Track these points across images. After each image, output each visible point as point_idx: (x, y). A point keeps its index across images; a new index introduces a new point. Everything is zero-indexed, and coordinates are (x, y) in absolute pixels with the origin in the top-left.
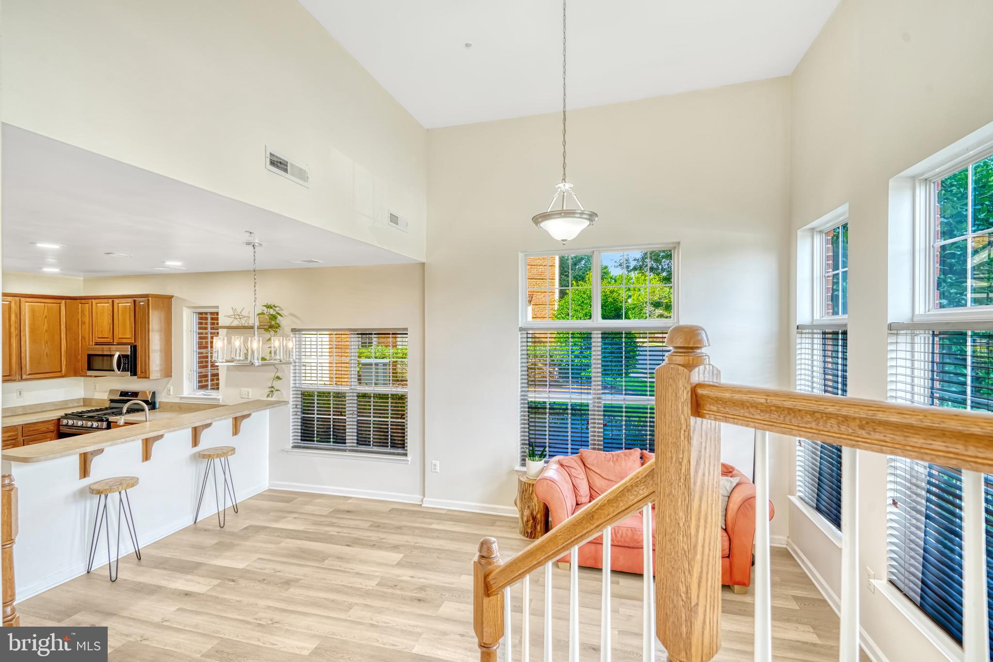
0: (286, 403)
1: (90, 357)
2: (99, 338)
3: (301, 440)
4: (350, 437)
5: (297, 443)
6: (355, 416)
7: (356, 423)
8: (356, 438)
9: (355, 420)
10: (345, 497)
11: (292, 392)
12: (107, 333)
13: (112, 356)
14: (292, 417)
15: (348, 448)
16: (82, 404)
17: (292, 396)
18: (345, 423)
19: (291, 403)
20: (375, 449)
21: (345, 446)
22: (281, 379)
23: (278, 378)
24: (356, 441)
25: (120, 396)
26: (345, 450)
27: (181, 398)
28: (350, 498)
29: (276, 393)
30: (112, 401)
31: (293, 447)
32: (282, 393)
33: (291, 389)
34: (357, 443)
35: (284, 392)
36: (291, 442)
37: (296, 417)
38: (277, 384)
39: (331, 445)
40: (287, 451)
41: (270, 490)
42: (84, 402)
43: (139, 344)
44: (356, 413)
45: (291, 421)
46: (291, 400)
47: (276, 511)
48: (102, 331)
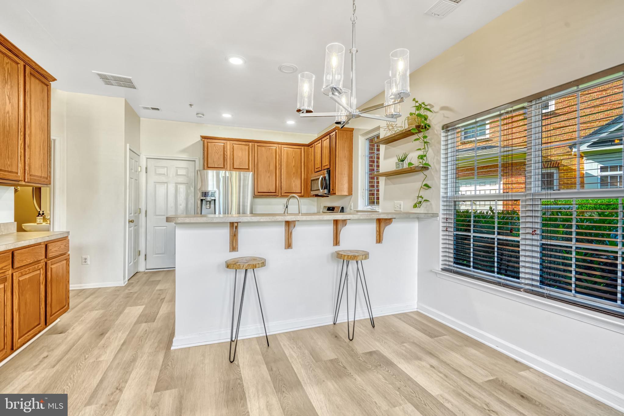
0: (435, 215)
1: (311, 182)
2: (316, 169)
3: (454, 263)
4: (528, 270)
5: (449, 265)
6: (539, 237)
7: (538, 249)
8: (538, 272)
9: (538, 243)
10: (517, 362)
11: (441, 203)
13: (319, 179)
14: (442, 233)
15: (522, 286)
17: (441, 208)
18: (518, 246)
19: (441, 216)
20: (580, 298)
21: (519, 283)
22: (431, 187)
23: (428, 186)
24: (538, 278)
26: (518, 289)
28: (528, 368)
29: (424, 204)
31: (443, 270)
32: (431, 204)
33: (441, 199)
34: (542, 282)
35: (433, 202)
36: (441, 262)
37: (447, 233)
38: (426, 194)
39: (494, 277)
40: (436, 273)
41: (418, 313)
43: (331, 169)
44: (538, 232)
45: (441, 237)
46: (441, 212)
47: (414, 343)
48: (317, 164)
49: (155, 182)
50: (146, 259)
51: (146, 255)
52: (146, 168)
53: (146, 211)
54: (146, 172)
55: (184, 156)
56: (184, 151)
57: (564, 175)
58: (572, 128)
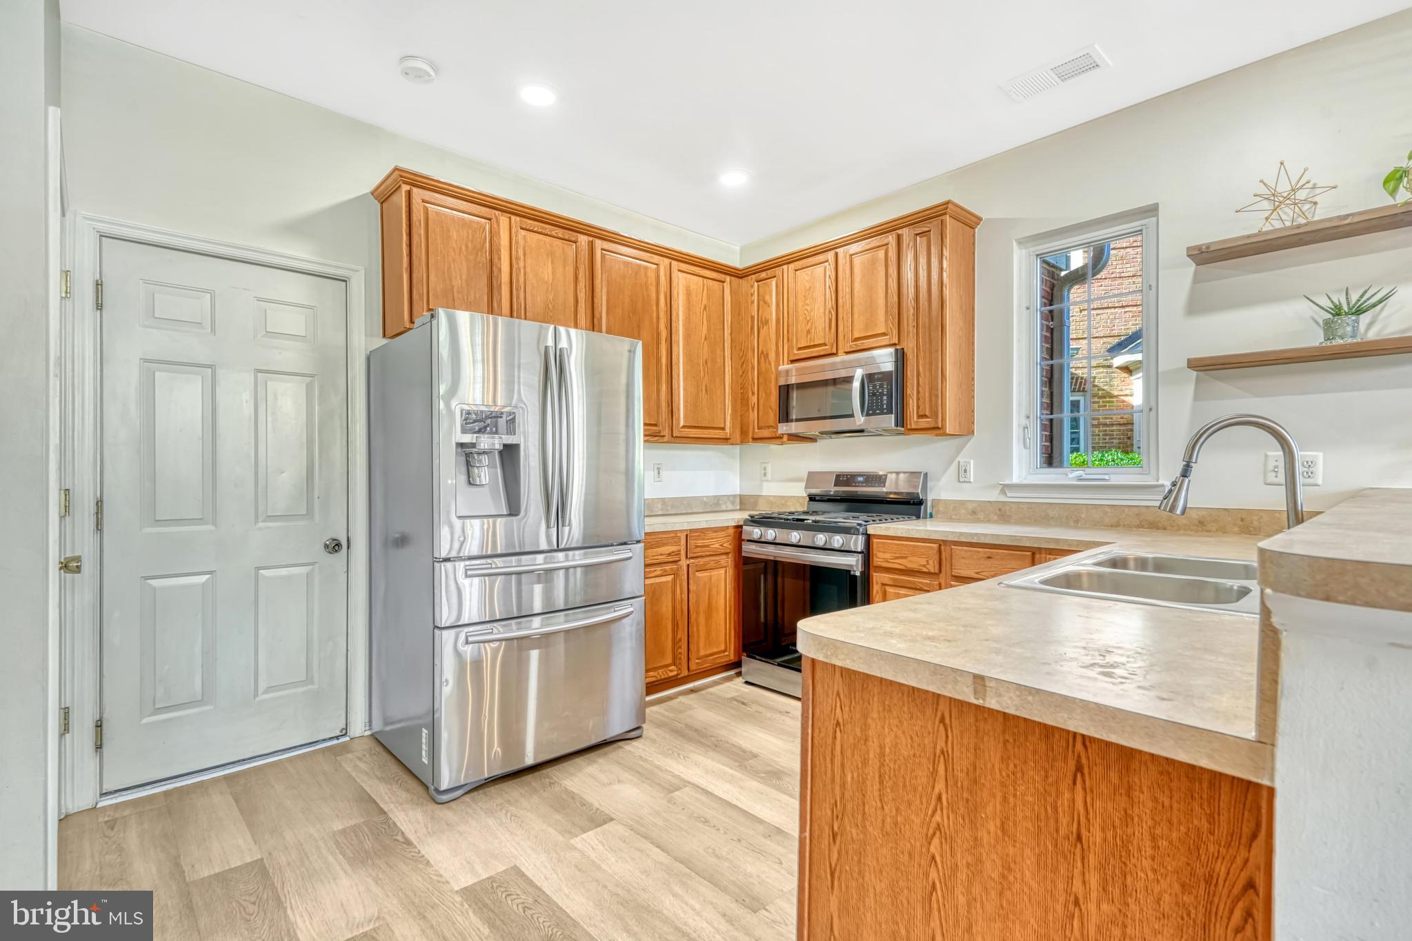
1: (785, 392)
2: (800, 349)
12: (821, 332)
13: (849, 380)
16: (738, 507)
25: (836, 485)
27: (1005, 488)
30: (812, 498)
42: (741, 503)
43: (908, 346)
48: (808, 332)
49: (146, 361)
50: (99, 747)
51: (99, 725)
52: (99, 285)
53: (99, 504)
54: (99, 306)
55: (300, 252)
56: (297, 228)
57: (1099, 407)
58: (1112, 313)
